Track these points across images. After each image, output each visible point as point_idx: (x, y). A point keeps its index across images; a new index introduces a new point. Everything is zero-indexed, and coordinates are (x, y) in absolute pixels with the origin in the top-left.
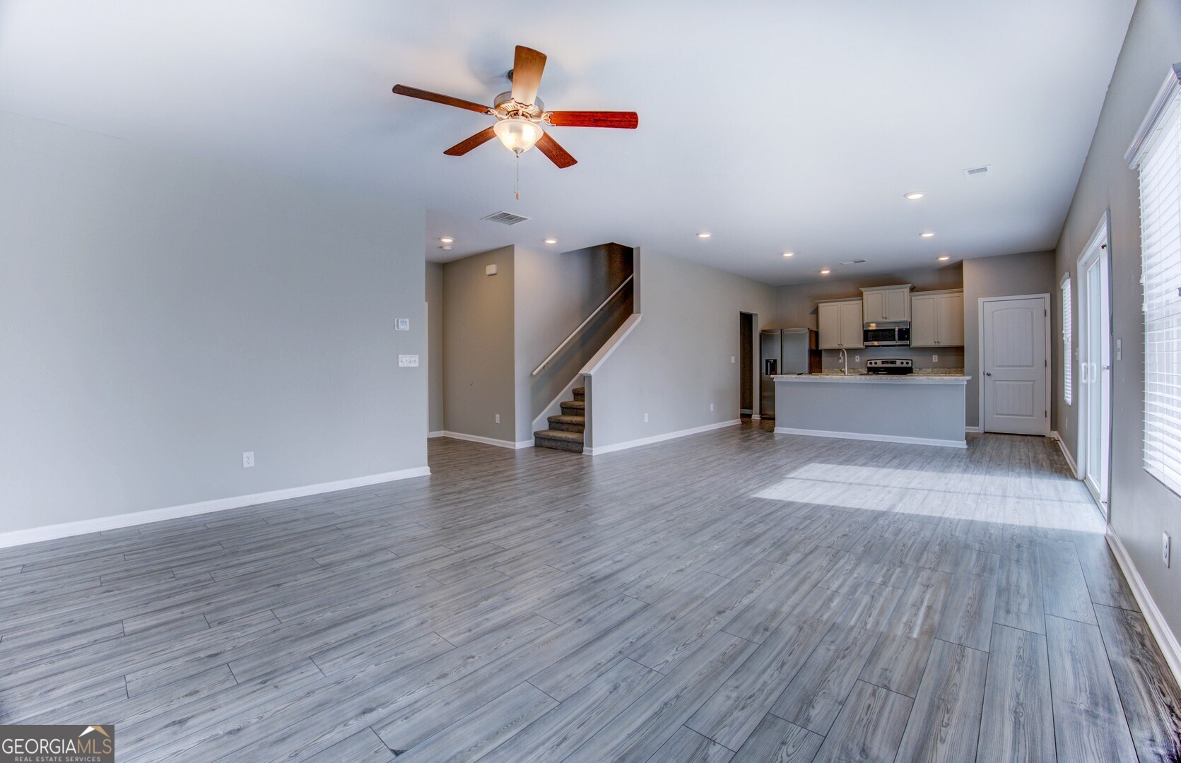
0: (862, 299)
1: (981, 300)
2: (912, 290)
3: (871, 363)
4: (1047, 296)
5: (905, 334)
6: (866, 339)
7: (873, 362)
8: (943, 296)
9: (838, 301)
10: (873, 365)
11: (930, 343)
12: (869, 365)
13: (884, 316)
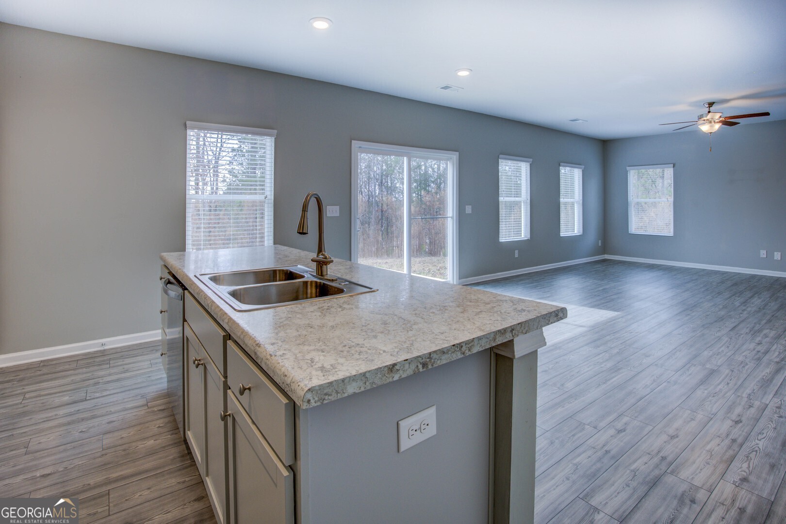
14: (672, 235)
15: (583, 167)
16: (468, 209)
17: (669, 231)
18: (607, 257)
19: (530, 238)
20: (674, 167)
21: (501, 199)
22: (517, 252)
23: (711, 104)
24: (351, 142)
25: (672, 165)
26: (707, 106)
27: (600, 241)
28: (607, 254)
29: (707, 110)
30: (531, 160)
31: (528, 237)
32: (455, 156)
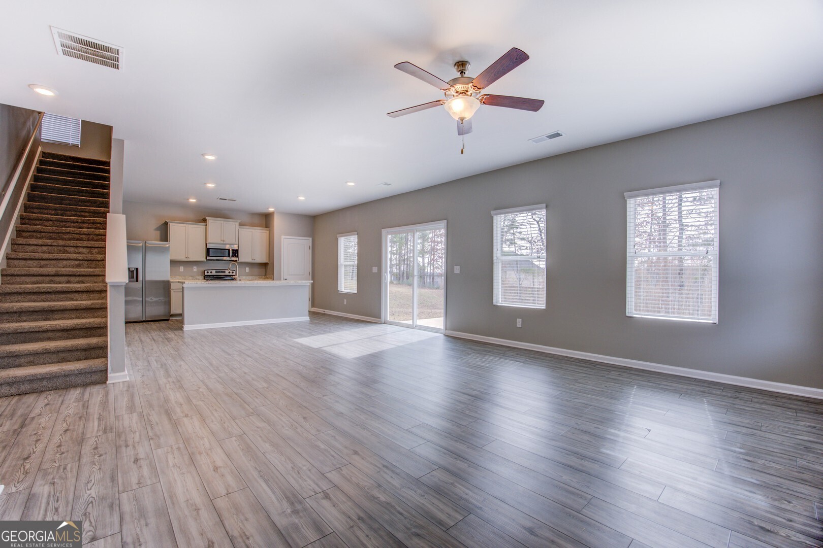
0: (206, 225)
1: (283, 237)
2: (240, 224)
3: (208, 272)
4: (311, 239)
5: (235, 253)
6: (208, 254)
7: (209, 271)
8: (257, 231)
9: (187, 224)
10: (209, 274)
11: (250, 261)
12: (206, 274)
13: (222, 239)
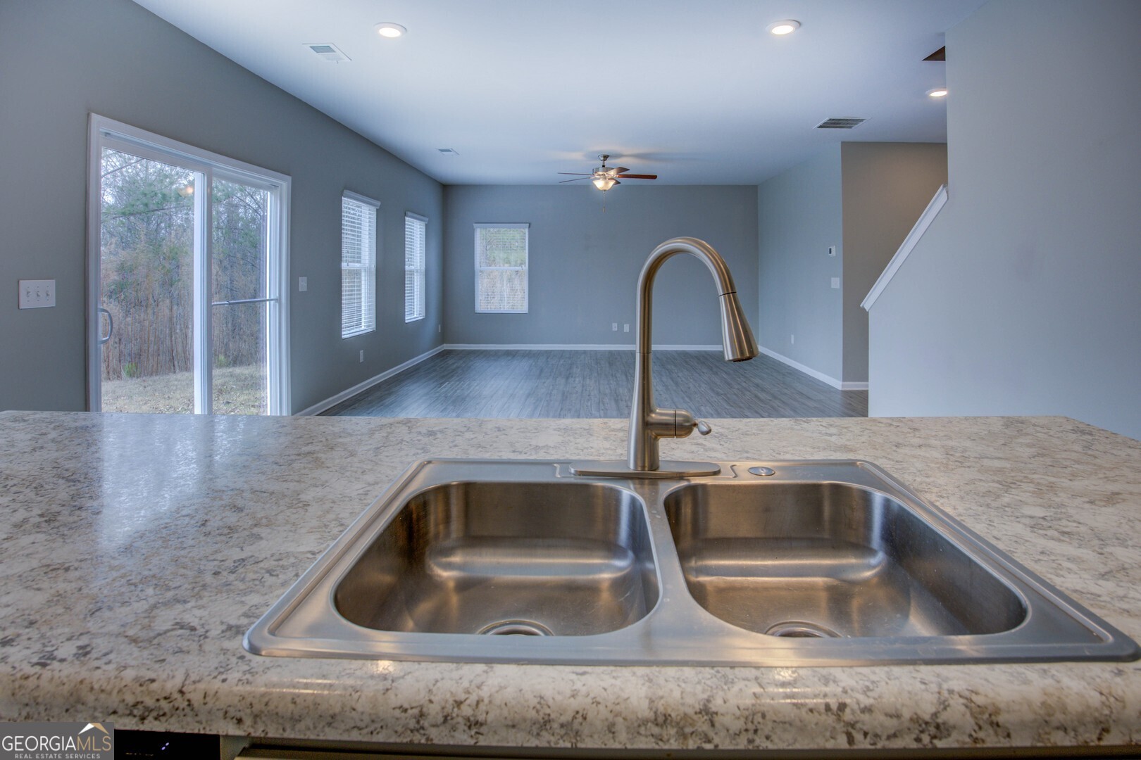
14: (527, 312)
15: (427, 219)
16: (303, 284)
17: (523, 307)
18: (446, 347)
19: (376, 328)
20: (529, 227)
21: (344, 265)
22: (362, 352)
23: (606, 157)
24: (88, 115)
25: (528, 224)
26: (602, 159)
27: (440, 326)
28: (446, 343)
29: (601, 163)
30: (379, 203)
31: (373, 327)
32: (285, 184)
